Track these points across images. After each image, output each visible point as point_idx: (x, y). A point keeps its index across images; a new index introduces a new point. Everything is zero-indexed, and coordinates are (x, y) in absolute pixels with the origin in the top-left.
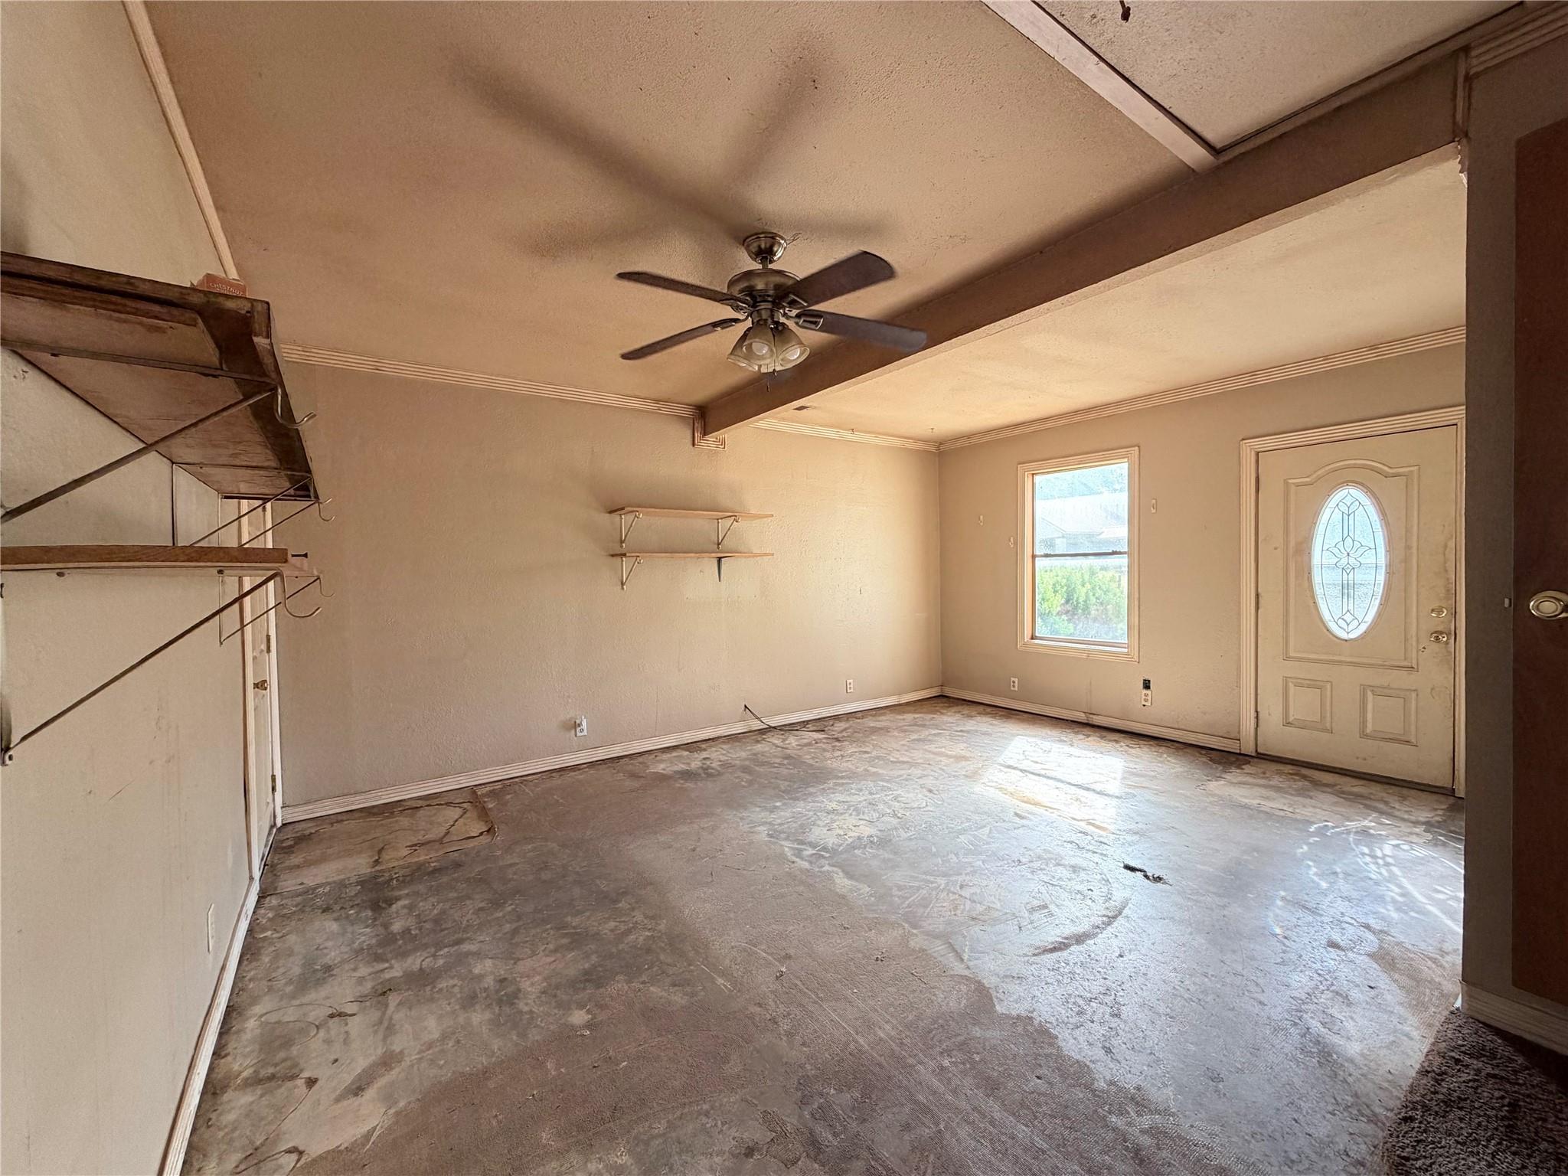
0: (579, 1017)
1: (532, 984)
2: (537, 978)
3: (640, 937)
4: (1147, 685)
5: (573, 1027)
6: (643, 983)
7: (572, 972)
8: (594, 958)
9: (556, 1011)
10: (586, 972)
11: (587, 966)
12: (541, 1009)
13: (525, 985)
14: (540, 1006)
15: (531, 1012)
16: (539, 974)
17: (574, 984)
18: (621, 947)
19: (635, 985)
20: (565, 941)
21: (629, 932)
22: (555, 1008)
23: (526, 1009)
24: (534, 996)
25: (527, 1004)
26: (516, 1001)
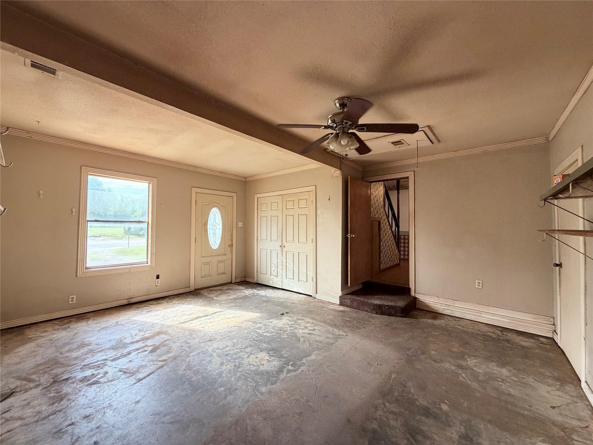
0: (445, 407)
1: (452, 434)
2: (449, 434)
3: (393, 407)
4: (158, 277)
5: (449, 406)
6: (413, 395)
7: (431, 421)
8: (418, 417)
9: (451, 416)
10: (427, 417)
11: (423, 418)
12: (456, 421)
13: (455, 437)
14: (455, 423)
15: (461, 424)
16: (445, 435)
17: (436, 417)
18: (403, 411)
19: (416, 397)
20: (420, 438)
21: (393, 413)
22: (450, 417)
23: (462, 427)
24: (455, 428)
25: (461, 429)
26: (464, 434)
